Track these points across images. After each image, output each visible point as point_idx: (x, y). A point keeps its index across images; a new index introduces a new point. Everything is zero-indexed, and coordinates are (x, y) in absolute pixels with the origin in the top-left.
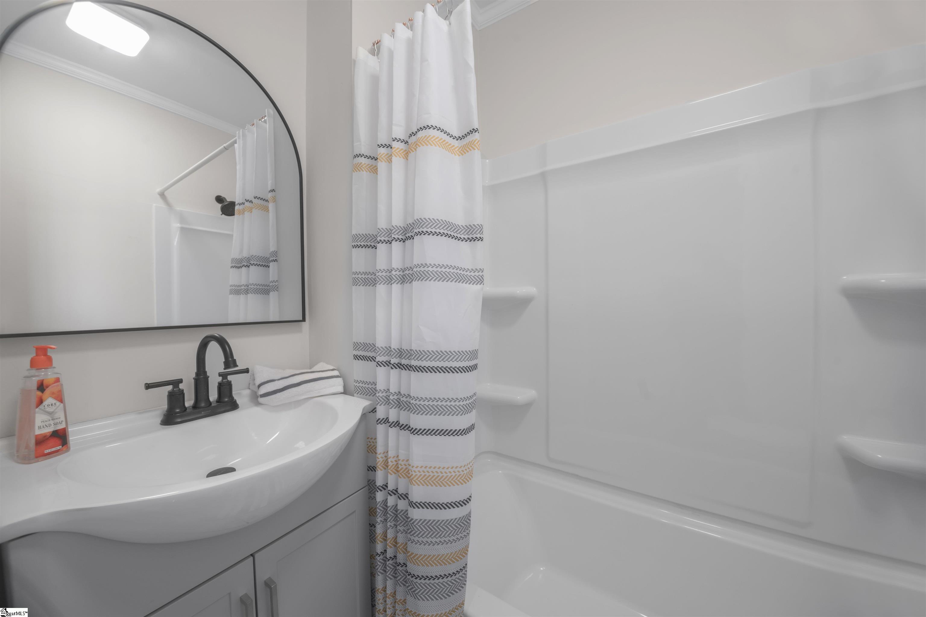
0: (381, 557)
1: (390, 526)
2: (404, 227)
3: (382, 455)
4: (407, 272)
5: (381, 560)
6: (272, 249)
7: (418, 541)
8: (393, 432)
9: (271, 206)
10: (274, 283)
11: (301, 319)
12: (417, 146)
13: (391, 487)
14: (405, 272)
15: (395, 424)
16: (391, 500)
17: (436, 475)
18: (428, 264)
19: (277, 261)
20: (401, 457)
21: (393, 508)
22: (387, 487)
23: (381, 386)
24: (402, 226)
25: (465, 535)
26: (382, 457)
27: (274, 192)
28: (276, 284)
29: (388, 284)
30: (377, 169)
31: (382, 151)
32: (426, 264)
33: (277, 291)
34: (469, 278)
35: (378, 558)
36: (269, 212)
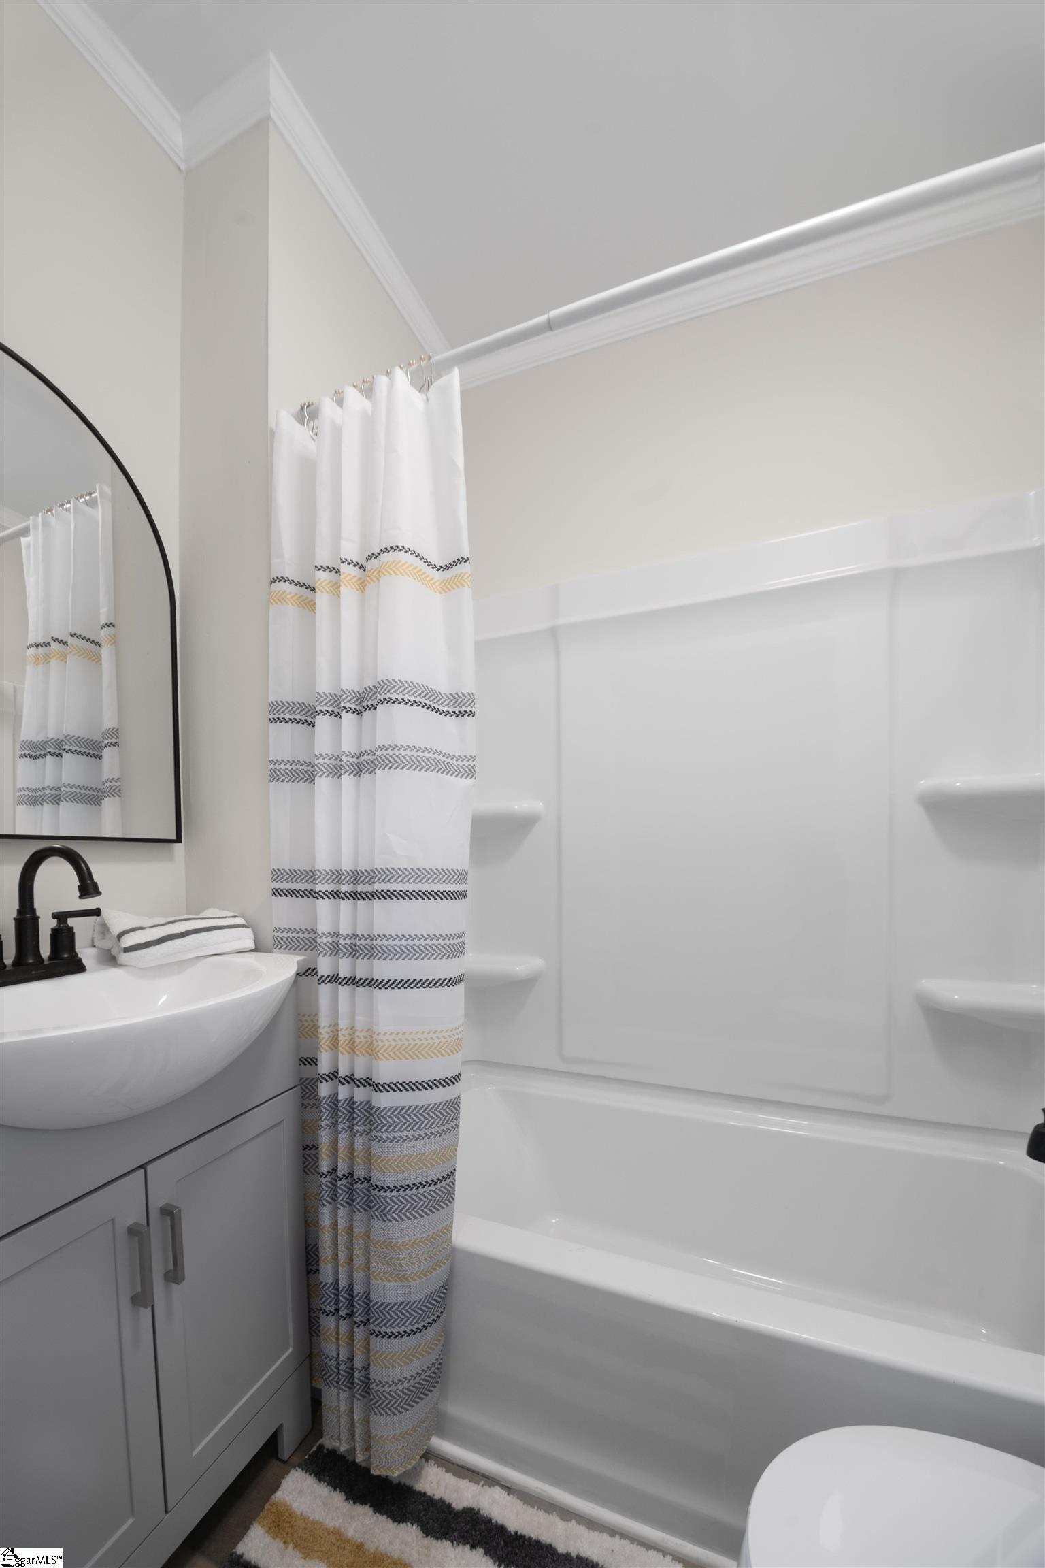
0: (328, 1178)
1: (343, 1128)
2: (358, 692)
3: (326, 1029)
4: (365, 758)
5: (328, 1183)
6: (109, 723)
7: (387, 1137)
8: (344, 991)
9: (106, 651)
10: (114, 783)
11: (174, 837)
12: (381, 574)
13: (342, 1073)
14: (362, 758)
15: (348, 981)
16: (343, 1092)
17: (413, 1043)
18: (399, 745)
19: (118, 746)
20: (359, 1026)
21: (347, 1102)
22: (337, 1073)
23: (324, 926)
24: (355, 691)
25: (453, 1127)
26: (327, 1033)
27: (112, 627)
28: (118, 784)
29: (333, 777)
30: (315, 603)
31: (323, 576)
32: (396, 745)
33: (119, 796)
34: (456, 768)
35: (324, 1180)
36: (101, 664)
